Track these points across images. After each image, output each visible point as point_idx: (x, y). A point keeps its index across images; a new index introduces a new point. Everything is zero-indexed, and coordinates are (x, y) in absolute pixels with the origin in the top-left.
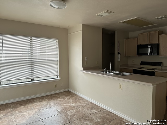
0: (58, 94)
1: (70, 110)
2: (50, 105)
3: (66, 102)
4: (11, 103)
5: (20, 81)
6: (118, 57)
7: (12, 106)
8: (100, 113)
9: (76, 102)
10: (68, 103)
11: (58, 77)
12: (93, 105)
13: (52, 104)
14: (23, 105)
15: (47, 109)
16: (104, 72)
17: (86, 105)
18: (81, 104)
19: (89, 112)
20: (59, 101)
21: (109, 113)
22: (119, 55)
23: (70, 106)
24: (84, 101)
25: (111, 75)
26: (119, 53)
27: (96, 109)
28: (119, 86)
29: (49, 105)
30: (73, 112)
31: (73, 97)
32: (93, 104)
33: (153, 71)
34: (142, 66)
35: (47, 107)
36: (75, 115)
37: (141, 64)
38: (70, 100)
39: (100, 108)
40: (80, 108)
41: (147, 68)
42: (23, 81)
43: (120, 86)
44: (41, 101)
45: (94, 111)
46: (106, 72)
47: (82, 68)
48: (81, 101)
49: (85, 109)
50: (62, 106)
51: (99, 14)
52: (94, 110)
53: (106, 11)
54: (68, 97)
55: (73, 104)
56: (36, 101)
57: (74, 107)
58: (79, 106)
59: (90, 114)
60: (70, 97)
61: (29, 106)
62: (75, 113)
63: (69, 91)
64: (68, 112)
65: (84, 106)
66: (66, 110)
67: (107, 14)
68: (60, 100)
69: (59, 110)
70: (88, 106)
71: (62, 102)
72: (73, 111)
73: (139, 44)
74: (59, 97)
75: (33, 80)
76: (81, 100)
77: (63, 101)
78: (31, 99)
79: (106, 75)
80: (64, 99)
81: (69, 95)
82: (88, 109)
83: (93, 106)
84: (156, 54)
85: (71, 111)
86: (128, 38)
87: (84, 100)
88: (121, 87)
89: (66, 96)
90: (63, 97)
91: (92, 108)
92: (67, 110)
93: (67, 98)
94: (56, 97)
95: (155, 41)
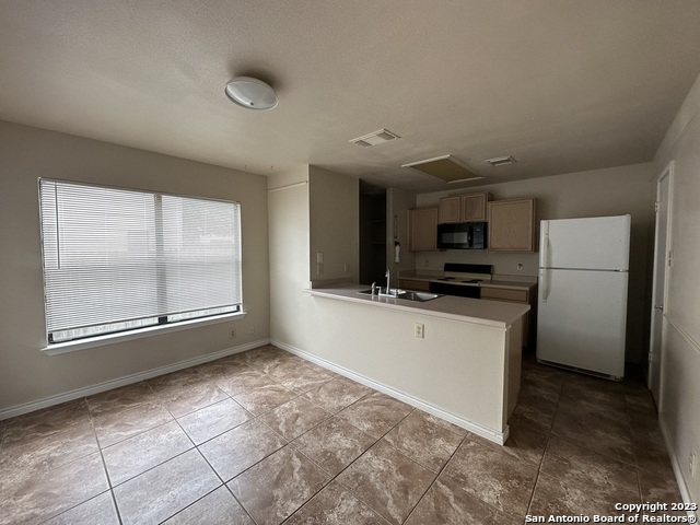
0: (242, 355)
1: (281, 404)
2: (220, 391)
3: (268, 378)
4: (89, 398)
5: (122, 326)
6: (395, 253)
7: (91, 408)
8: (365, 404)
9: (295, 376)
10: (274, 383)
11: (238, 308)
12: (342, 381)
13: (227, 389)
14: (133, 401)
15: (214, 407)
16: (370, 292)
17: (326, 383)
18: (310, 383)
19: (334, 403)
20: (246, 378)
21: (388, 401)
22: (398, 248)
23: (281, 391)
24: (317, 373)
25: (391, 302)
26: (396, 244)
27: (354, 392)
28: (416, 330)
29: (216, 393)
30: (291, 409)
31: (284, 361)
32: (342, 377)
33: (477, 285)
34: (448, 274)
35: (212, 400)
36: (297, 416)
37: (445, 270)
38: (279, 373)
39: (364, 390)
40: (309, 395)
41: (460, 279)
42: (130, 325)
43: (419, 328)
44: (191, 383)
45: (349, 399)
46: (376, 293)
47: (308, 284)
48: (309, 373)
49: (323, 396)
50: (257, 393)
51: (362, 138)
52: (349, 397)
53: (382, 131)
54: (272, 365)
55: (288, 385)
56: (174, 382)
57: (292, 393)
58: (306, 387)
59: (341, 409)
60: (276, 362)
61: (153, 400)
62: (298, 411)
63: (270, 345)
64: (277, 410)
65: (320, 388)
66: (270, 404)
67: (383, 140)
68: (248, 375)
69: (250, 408)
70: (330, 386)
71: (254, 381)
72: (292, 406)
73: (442, 222)
74: (245, 366)
75: (163, 320)
76: (308, 371)
77: (257, 376)
78: (159, 377)
79: (376, 300)
80: (261, 368)
81: (274, 359)
82: (331, 393)
83: (344, 385)
84: (481, 246)
85: (287, 405)
86: (414, 208)
87: (318, 369)
88: (422, 331)
89: (266, 360)
90: (257, 363)
91: (341, 392)
92: (272, 404)
93: (267, 366)
94: (236, 364)
95: (477, 217)
